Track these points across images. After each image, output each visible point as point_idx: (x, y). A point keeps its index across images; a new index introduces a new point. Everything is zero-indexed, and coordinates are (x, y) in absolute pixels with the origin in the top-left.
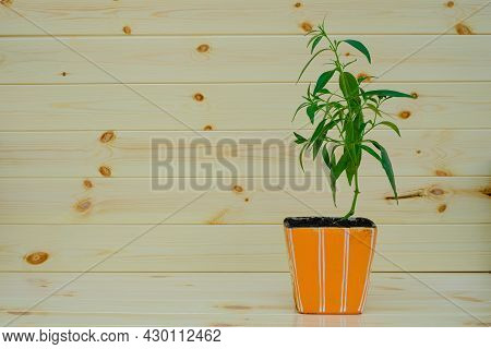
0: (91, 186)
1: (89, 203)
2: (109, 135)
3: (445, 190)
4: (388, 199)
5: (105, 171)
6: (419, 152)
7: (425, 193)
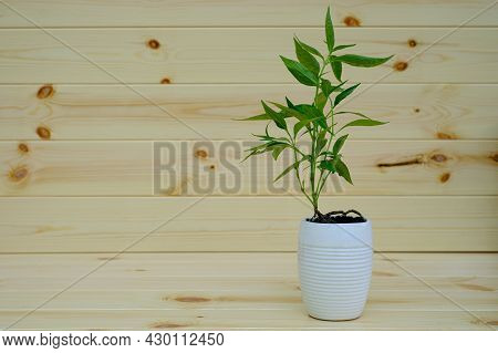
0: (27, 150)
1: (25, 171)
2: (48, 90)
3: (449, 156)
4: (380, 165)
5: (43, 133)
6: (417, 111)
7: (425, 159)
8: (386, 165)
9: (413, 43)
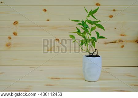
0: (11, 39)
1: (10, 44)
2: (16, 22)
3: (124, 41)
4: (105, 43)
5: (15, 34)
6: (115, 28)
7: (117, 41)
8: (107, 43)
9: (114, 10)
